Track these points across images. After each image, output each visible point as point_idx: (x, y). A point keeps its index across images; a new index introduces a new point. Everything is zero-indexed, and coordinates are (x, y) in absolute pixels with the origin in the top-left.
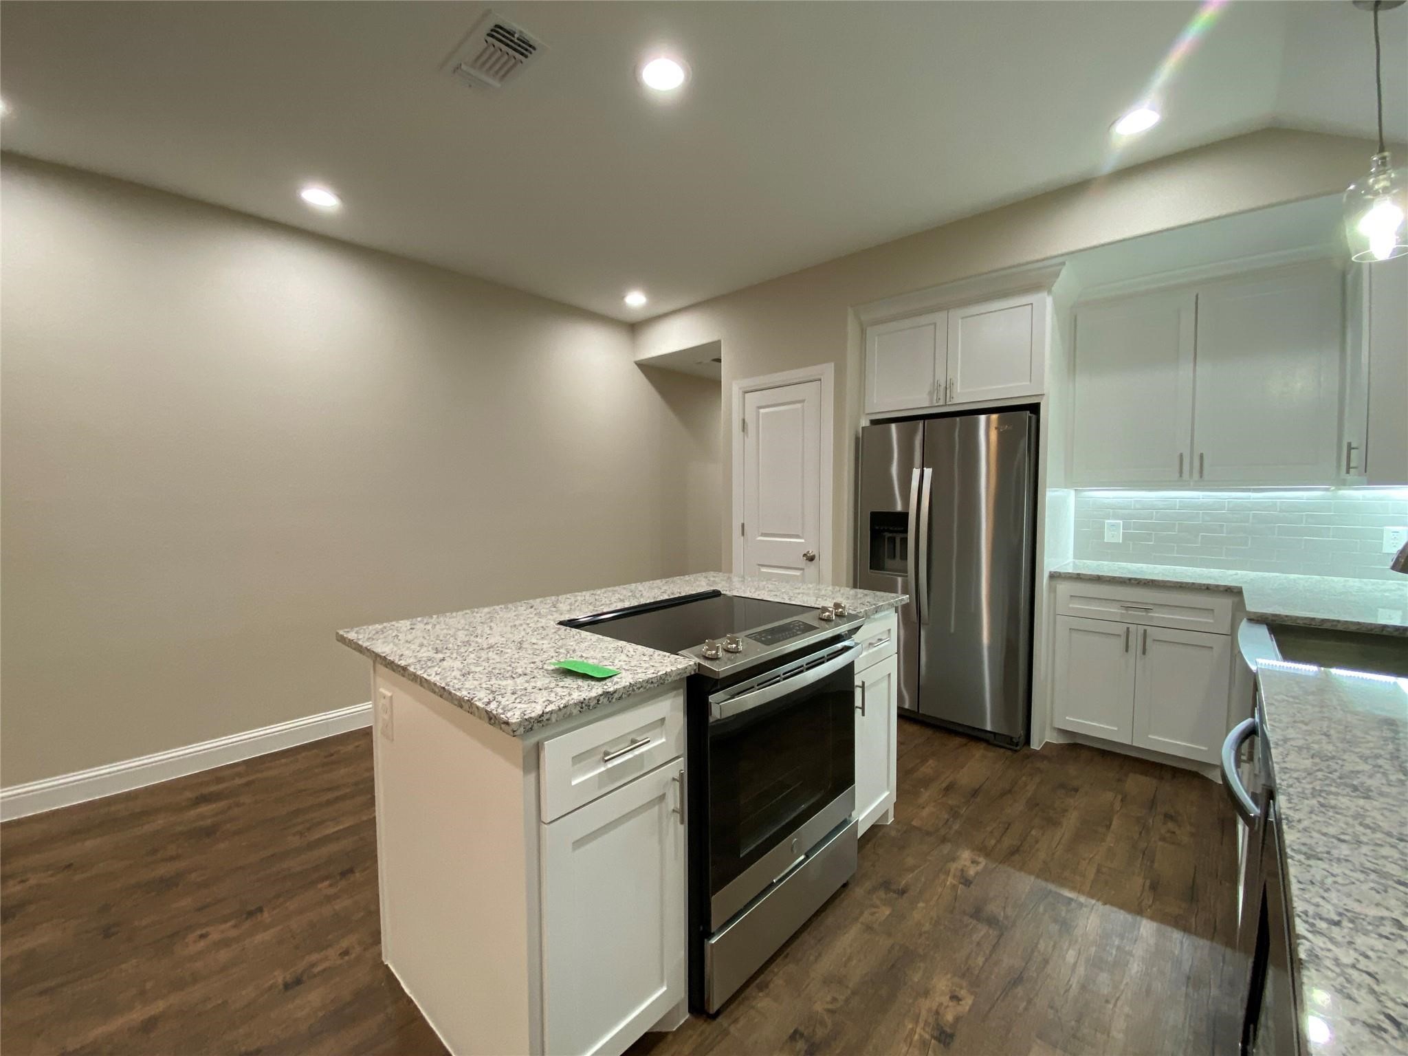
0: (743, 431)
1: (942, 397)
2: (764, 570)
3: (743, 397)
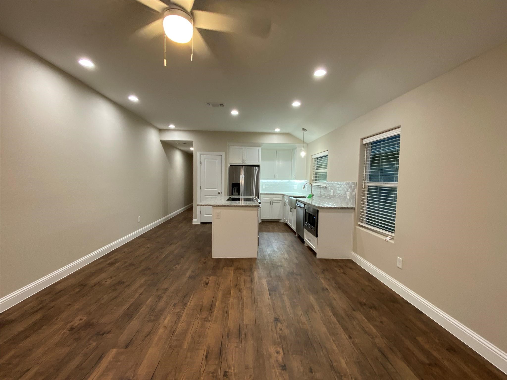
0: (201, 164)
1: (244, 162)
2: (206, 197)
3: (201, 156)
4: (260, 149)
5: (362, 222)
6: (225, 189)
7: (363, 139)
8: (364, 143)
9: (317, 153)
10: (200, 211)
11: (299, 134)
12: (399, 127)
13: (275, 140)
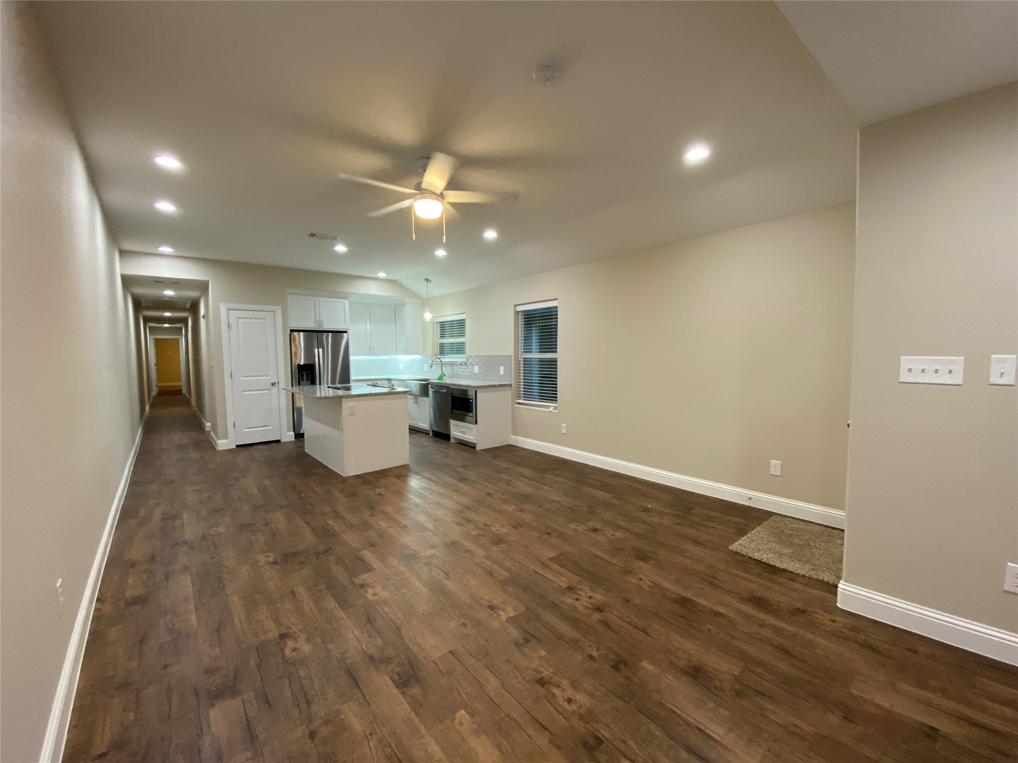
0: (229, 327)
1: (319, 326)
2: (245, 393)
3: (228, 312)
4: (347, 302)
5: (519, 399)
6: (286, 374)
7: (516, 306)
8: (517, 310)
9: (446, 314)
10: (234, 423)
11: (420, 287)
12: (556, 299)
13: (372, 289)
